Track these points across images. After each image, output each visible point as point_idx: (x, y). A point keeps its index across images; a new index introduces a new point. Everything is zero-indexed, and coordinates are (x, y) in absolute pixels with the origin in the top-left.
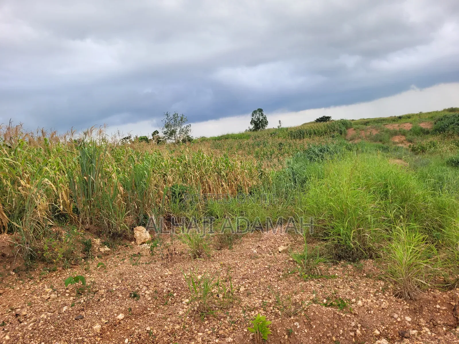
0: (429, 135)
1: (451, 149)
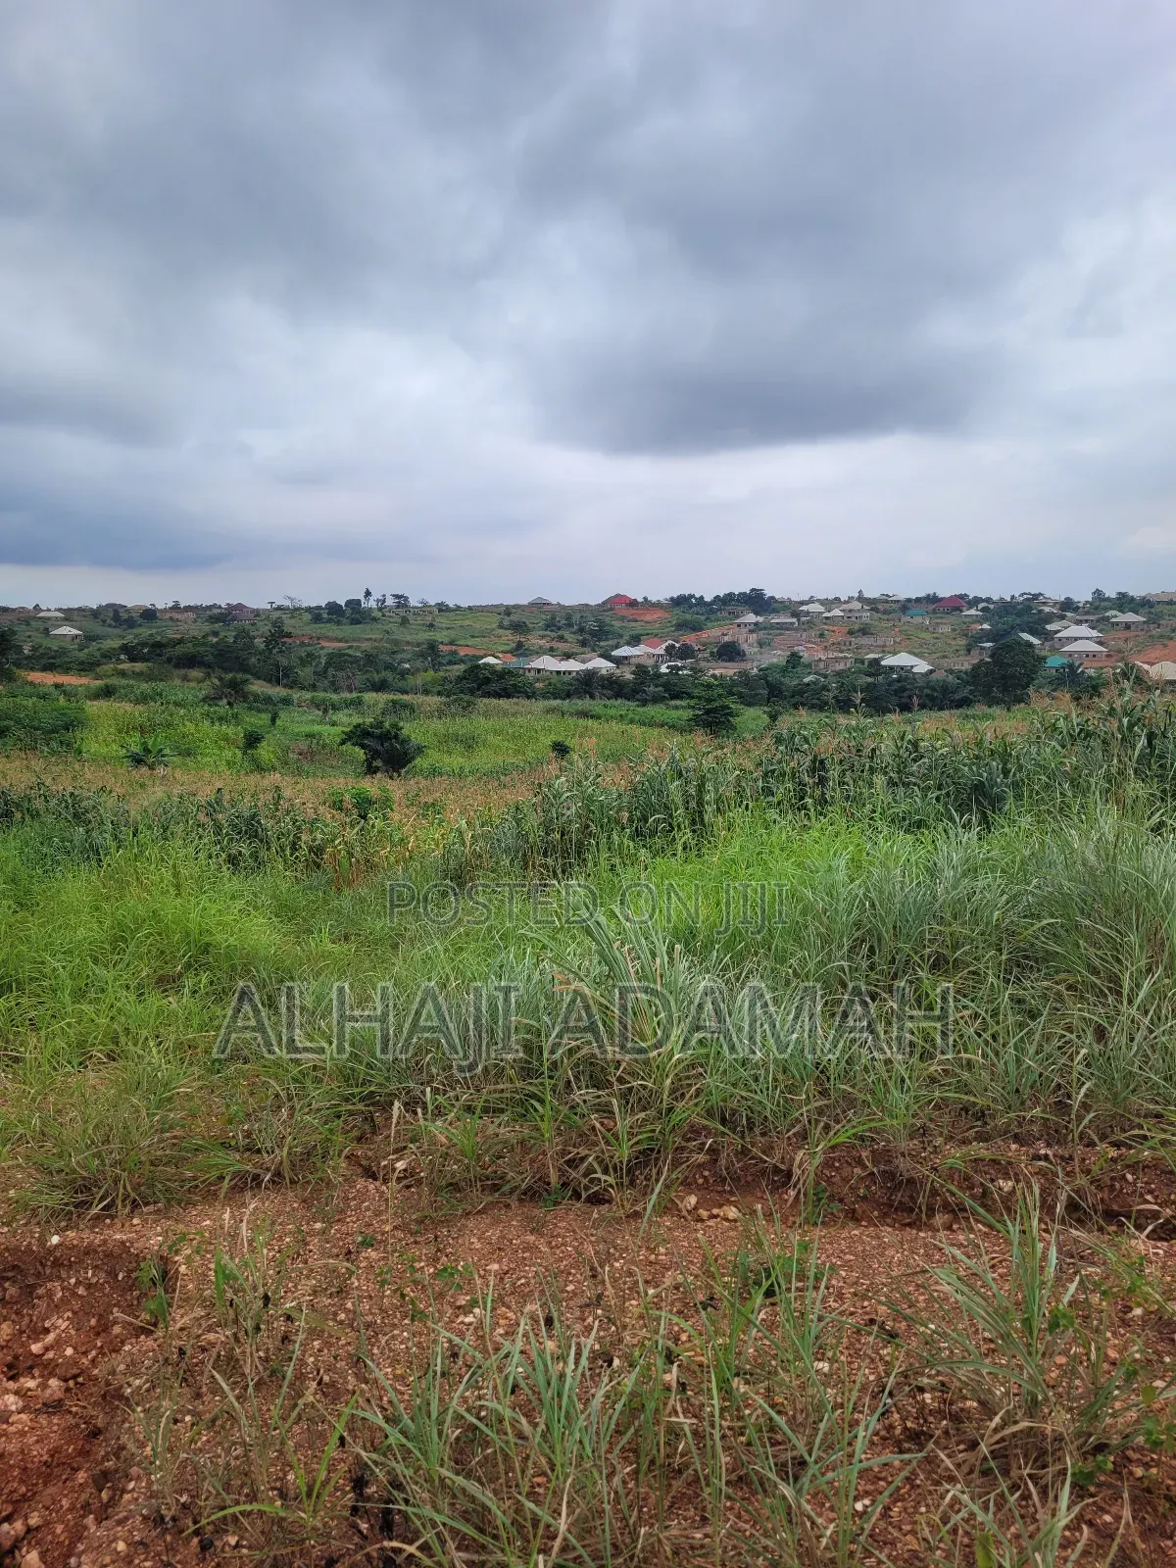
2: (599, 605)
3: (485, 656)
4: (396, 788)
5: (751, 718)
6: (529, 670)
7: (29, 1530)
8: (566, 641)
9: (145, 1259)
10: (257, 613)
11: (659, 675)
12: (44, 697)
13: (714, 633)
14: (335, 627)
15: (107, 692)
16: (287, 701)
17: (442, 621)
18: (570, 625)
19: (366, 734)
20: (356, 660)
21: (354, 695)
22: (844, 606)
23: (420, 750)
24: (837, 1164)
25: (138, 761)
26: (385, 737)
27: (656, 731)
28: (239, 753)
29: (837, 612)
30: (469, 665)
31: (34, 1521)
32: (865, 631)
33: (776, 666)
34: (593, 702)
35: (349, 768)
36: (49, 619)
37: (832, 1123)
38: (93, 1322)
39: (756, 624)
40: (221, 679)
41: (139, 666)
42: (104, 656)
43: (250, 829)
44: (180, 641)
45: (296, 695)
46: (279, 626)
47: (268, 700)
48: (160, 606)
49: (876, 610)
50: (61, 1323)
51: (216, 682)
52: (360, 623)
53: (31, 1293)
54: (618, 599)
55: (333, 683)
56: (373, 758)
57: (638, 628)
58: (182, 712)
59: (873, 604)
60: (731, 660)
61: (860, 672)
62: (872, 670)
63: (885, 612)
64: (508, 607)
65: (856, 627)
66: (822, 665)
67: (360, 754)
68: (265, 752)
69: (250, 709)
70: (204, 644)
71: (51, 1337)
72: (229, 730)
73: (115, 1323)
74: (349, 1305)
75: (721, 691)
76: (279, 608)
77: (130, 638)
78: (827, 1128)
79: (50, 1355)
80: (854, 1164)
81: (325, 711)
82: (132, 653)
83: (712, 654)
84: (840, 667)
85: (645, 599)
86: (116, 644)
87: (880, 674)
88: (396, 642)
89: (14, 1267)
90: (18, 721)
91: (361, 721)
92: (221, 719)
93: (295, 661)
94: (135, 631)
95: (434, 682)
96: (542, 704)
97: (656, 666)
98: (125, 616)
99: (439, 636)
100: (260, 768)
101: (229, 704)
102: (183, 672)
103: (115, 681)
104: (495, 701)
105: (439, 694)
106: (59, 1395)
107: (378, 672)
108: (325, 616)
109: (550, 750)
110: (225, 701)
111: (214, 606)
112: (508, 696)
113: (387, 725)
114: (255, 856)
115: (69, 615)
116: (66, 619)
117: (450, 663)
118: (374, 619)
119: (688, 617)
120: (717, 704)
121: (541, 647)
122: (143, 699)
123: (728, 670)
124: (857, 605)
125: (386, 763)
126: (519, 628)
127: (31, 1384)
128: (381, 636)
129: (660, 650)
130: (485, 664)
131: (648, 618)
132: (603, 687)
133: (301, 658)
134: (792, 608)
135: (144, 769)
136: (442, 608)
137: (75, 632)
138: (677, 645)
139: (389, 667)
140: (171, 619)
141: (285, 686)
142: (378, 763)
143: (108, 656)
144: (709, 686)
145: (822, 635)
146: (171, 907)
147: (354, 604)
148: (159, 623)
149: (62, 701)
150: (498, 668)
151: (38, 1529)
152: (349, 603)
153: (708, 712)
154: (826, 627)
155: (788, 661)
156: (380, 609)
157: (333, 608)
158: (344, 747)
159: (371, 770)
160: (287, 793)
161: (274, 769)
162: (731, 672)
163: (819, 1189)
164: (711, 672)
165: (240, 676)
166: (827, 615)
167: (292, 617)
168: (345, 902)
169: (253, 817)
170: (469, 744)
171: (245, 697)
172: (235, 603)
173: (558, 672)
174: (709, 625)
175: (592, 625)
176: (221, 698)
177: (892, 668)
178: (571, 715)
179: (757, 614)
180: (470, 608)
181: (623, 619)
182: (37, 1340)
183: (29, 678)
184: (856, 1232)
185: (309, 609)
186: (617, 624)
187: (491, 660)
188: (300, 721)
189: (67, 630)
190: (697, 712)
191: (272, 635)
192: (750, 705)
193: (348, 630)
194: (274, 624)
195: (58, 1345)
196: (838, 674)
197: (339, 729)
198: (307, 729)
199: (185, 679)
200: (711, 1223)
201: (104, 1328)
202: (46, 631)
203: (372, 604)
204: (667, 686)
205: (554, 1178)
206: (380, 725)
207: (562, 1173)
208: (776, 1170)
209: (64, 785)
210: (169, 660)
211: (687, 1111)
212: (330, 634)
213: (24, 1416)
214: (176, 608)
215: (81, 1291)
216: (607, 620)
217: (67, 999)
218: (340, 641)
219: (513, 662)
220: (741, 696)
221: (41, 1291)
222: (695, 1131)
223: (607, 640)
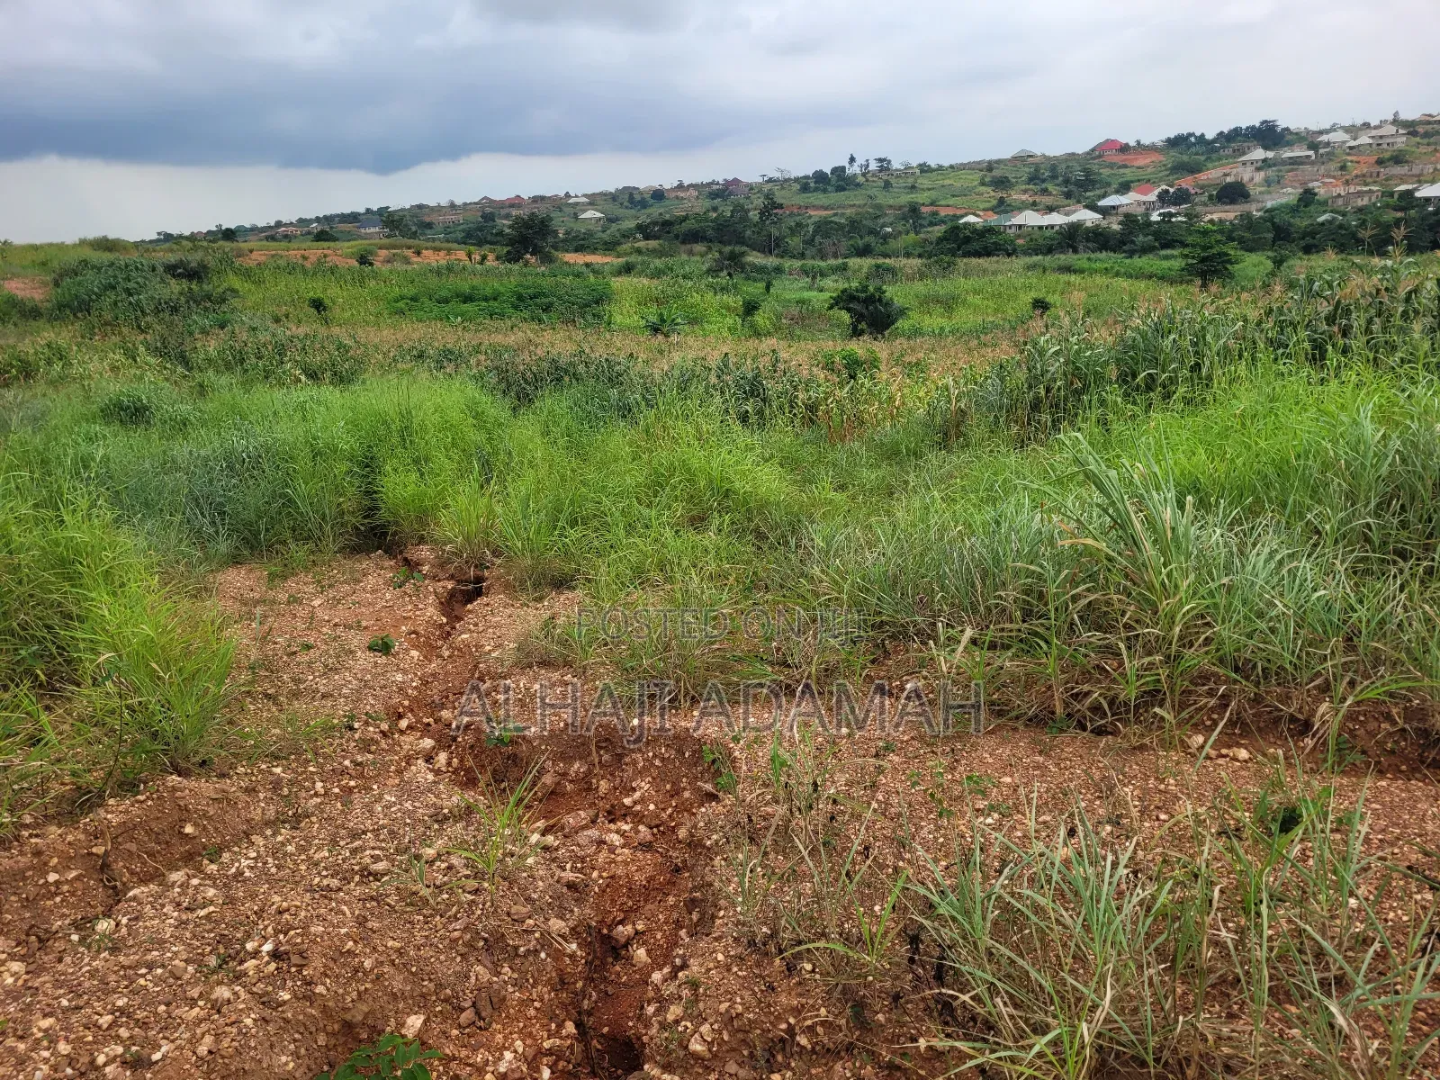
0: (41, 323)
1: (114, 369)
2: (1088, 153)
3: (966, 215)
4: (881, 349)
5: (1253, 264)
6: (1010, 227)
7: (637, 933)
8: (1050, 194)
9: (705, 743)
10: (750, 187)
11: (1149, 224)
12: (578, 275)
13: (1214, 174)
14: (821, 196)
15: (628, 269)
16: (779, 270)
17: (924, 182)
18: (1054, 177)
19: (852, 298)
20: (840, 227)
21: (840, 261)
22: (1374, 133)
23: (902, 312)
24: (1362, 718)
25: (656, 330)
26: (870, 300)
27: (1142, 284)
28: (739, 321)
29: (1364, 139)
30: (950, 225)
31: (640, 927)
32: (1398, 159)
33: (1286, 206)
34: (1075, 257)
35: (837, 332)
36: (577, 204)
37: (1359, 679)
38: (668, 787)
39: (1264, 161)
40: (721, 253)
41: (653, 244)
42: (624, 236)
43: (753, 389)
44: (685, 218)
45: (788, 263)
46: (771, 198)
47: (761, 270)
48: (667, 186)
49: (1414, 134)
50: (644, 785)
51: (717, 255)
52: (844, 189)
53: (620, 760)
54: (1109, 145)
55: (820, 251)
56: (859, 321)
57: (1128, 174)
58: (690, 283)
59: (1411, 127)
60: (1233, 202)
61: (1387, 206)
62: (1403, 204)
63: (1426, 135)
64: (990, 162)
65: (1387, 155)
66: (1340, 202)
67: (846, 317)
68: (760, 319)
69: (748, 278)
70: (706, 220)
71: (637, 795)
72: (729, 299)
73: (684, 789)
74: (880, 798)
75: (1219, 237)
76: (770, 180)
77: (643, 218)
78: (1352, 684)
79: (638, 808)
80: (1381, 719)
81: (814, 278)
82: (645, 231)
83: (1211, 197)
84: (1360, 203)
85: (1138, 142)
86: (631, 224)
87: (1413, 208)
88: (879, 207)
89: (607, 740)
90: (560, 298)
91: (846, 286)
92: (722, 289)
93: (786, 231)
94: (649, 211)
95: (915, 245)
96: (1020, 262)
97: (1147, 215)
98: (637, 197)
99: (920, 198)
100: (757, 333)
101: (730, 275)
102: (689, 246)
103: (633, 259)
104: (974, 261)
105: (920, 256)
106: (649, 838)
107: (861, 238)
108: (812, 185)
109: (1029, 307)
110: (725, 272)
111: (713, 183)
112: (989, 254)
113: (871, 289)
114: (760, 413)
115: (594, 200)
116: (590, 204)
117: (931, 224)
118: (858, 185)
119: (1185, 158)
120: (1214, 251)
121: (1023, 202)
122: (657, 274)
123: (1227, 214)
124: (1392, 130)
125: (869, 326)
126: (1001, 183)
127: (626, 827)
128: (862, 202)
129: (1152, 197)
130: (966, 223)
131: (1141, 162)
132: (1088, 240)
133: (790, 228)
134: (1310, 140)
135: (660, 337)
136: (924, 169)
137: (599, 215)
138: (1172, 190)
139: (872, 232)
140: (677, 197)
141: (777, 256)
142: (863, 326)
143: (626, 235)
144: (1205, 233)
145: (1343, 168)
146: (696, 458)
147: (838, 171)
148: (667, 203)
149: (592, 278)
150: (978, 227)
151: (643, 933)
152: (835, 170)
153: (1203, 260)
154: (1349, 158)
155: (1300, 200)
156: (864, 175)
157: (820, 177)
158: (831, 312)
159: (856, 333)
160: (783, 355)
161: (769, 334)
162: (1231, 216)
163: (1340, 740)
164: (1209, 217)
165: (738, 249)
166: (1353, 143)
167: (783, 188)
168: (840, 455)
169: (755, 378)
170: (949, 304)
171: (742, 268)
172: (730, 178)
173: (1040, 228)
174: (1210, 165)
175: (1080, 175)
176: (722, 270)
177: (1428, 200)
178: (1054, 270)
179: (1266, 148)
180: (952, 167)
181: (1111, 166)
182: (628, 795)
183: (566, 259)
184: (1384, 783)
185: (797, 180)
186: (1106, 172)
187: (971, 219)
188: (791, 289)
189: (590, 214)
190: (1190, 261)
191: (765, 207)
192: (1250, 250)
193: (834, 198)
194: (767, 197)
195: (642, 800)
196: (1360, 210)
197: (827, 295)
198: (797, 296)
199: (691, 253)
200: (1221, 761)
201: (676, 792)
202: (576, 216)
203: (855, 169)
204: (1157, 235)
205: (1059, 710)
206: (865, 289)
207: (1067, 705)
208: (1293, 719)
209: (600, 353)
210: (677, 237)
211: (1195, 658)
212: (816, 203)
213: (626, 851)
214: (680, 186)
215: (657, 762)
216: (1095, 168)
217: (622, 533)
218: (826, 209)
219: (993, 219)
220: (1241, 241)
221: (627, 760)
222: (1204, 677)
223: (1094, 189)
